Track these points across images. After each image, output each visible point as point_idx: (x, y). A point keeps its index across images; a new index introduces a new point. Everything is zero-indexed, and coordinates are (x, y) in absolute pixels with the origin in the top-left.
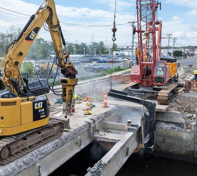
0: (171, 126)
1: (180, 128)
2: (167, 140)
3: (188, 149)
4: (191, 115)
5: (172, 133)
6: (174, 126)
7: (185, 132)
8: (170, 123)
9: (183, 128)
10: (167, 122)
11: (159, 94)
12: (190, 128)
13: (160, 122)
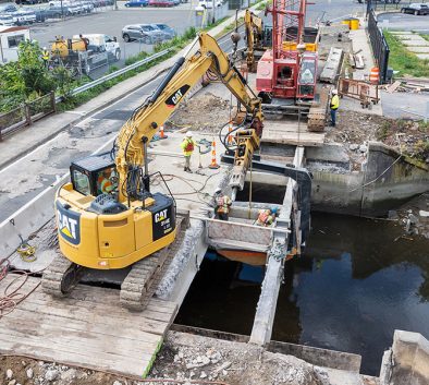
0: (331, 166)
1: (344, 170)
2: (323, 188)
3: (353, 198)
4: (356, 146)
5: (331, 177)
6: (334, 166)
7: (351, 174)
8: (329, 162)
9: (347, 168)
10: (324, 162)
11: (309, 116)
12: (357, 169)
13: (314, 161)
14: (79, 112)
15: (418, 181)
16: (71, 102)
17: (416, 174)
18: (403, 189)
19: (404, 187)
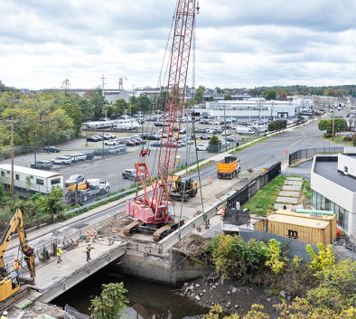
1: (163, 260)
2: (155, 268)
5: (158, 264)
7: (166, 263)
12: (168, 260)
14: (63, 224)
15: (199, 270)
16: (62, 219)
17: (197, 266)
18: (191, 273)
19: (192, 271)
